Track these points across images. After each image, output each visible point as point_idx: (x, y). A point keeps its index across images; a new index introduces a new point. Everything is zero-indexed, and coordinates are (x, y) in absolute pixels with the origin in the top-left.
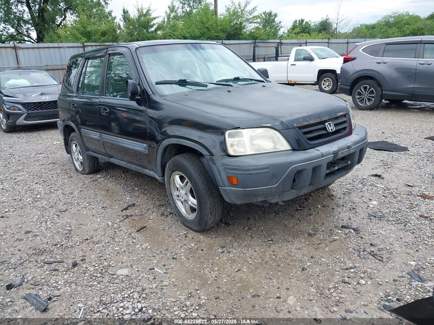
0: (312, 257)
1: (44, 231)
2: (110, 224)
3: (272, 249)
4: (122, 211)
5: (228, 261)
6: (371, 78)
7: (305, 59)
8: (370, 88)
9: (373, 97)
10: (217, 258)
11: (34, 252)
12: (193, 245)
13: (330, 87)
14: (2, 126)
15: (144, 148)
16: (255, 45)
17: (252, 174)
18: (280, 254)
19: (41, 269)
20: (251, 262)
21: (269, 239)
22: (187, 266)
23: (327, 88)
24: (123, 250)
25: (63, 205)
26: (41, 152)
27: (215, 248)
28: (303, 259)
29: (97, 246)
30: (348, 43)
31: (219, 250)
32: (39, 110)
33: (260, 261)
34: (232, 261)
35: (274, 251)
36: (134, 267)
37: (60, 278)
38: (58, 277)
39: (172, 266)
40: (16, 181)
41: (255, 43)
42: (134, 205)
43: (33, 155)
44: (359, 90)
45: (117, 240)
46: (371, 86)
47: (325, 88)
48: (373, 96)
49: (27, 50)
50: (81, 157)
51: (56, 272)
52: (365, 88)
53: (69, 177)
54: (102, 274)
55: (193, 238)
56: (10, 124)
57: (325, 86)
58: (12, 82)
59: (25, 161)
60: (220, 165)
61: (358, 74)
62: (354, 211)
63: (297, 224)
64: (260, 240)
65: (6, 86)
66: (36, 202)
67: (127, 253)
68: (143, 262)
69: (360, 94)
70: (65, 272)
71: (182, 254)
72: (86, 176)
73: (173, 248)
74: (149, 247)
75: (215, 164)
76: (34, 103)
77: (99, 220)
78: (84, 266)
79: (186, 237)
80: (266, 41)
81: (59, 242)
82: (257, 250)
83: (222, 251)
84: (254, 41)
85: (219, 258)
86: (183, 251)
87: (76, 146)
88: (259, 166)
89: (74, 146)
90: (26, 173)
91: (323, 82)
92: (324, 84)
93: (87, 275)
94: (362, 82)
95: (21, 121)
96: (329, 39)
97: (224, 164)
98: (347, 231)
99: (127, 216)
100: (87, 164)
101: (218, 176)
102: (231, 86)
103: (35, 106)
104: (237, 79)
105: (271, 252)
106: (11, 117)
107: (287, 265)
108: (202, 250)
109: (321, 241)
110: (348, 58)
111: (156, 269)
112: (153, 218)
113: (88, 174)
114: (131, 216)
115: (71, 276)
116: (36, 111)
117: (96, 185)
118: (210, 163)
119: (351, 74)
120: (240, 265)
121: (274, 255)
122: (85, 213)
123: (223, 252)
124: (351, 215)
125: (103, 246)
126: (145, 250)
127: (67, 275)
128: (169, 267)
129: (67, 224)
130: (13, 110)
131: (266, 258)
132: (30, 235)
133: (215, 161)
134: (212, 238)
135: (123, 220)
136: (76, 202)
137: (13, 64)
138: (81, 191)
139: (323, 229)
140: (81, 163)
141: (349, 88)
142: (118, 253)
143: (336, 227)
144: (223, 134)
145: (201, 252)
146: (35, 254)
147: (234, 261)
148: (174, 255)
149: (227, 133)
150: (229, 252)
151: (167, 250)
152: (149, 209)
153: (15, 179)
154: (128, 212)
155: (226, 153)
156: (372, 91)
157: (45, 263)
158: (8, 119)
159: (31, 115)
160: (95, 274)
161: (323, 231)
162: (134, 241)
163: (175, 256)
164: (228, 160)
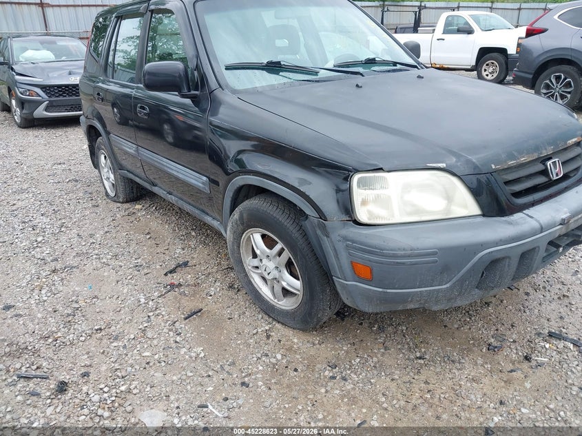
0: (501, 403)
1: (34, 306)
2: (143, 300)
3: (423, 377)
4: (166, 275)
5: (342, 397)
6: (569, 62)
7: (459, 31)
8: (565, 79)
9: (569, 93)
10: (323, 390)
11: (7, 350)
12: (279, 357)
13: (495, 75)
14: (16, 117)
15: (203, 183)
16: (384, 9)
17: (403, 264)
18: (439, 391)
19: (12, 388)
20: (385, 405)
21: (418, 355)
22: (267, 404)
23: (490, 76)
24: (156, 357)
25: (74, 257)
26: (62, 161)
27: (319, 366)
28: (486, 406)
29: (115, 344)
30: (520, 9)
31: (327, 373)
32: (65, 96)
33: (402, 403)
34: (349, 400)
35: (426, 383)
36: (172, 398)
37: (39, 414)
38: (36, 410)
39: (240, 402)
40: (14, 208)
41: (383, 6)
42: (186, 264)
43: (49, 166)
44: (548, 81)
45: (149, 334)
46: (567, 74)
47: (487, 75)
48: (569, 90)
49: (58, 8)
50: (112, 176)
51: (35, 398)
52: (558, 78)
53: (94, 206)
54: (112, 411)
55: (280, 341)
56: (25, 116)
57: (487, 73)
58: (30, 54)
59: (35, 175)
60: (339, 238)
61: (548, 55)
62: (566, 301)
63: (466, 323)
64: (401, 355)
65: (21, 59)
66: (34, 248)
67: (163, 364)
68: (189, 387)
69: (547, 87)
70: (49, 401)
71: (259, 376)
72: (119, 205)
73: (244, 360)
74: (202, 355)
75: (328, 237)
76: (59, 86)
77: (125, 291)
78: (85, 389)
79: (268, 337)
80: (399, 4)
81: (53, 332)
82: (396, 377)
83: (331, 374)
84: (381, 3)
85: (327, 392)
86: (261, 368)
87: (105, 157)
88: (418, 249)
89: (102, 157)
90: (31, 195)
91: (484, 67)
92: (485, 70)
93: (86, 411)
94: (554, 68)
95: (40, 112)
96: (492, 2)
97: (345, 239)
98: (561, 344)
99: (172, 285)
100: (121, 189)
101: (332, 260)
102: (361, 75)
103: (59, 91)
104: (371, 62)
105: (423, 385)
106: (26, 105)
107: (455, 418)
108: (296, 370)
109: (513, 363)
110: (534, 30)
111: (210, 407)
112: (215, 294)
113: (122, 203)
114: (180, 285)
115: (58, 410)
116: (61, 98)
117: (132, 222)
118: (319, 232)
119: (535, 55)
120: (364, 410)
121: (429, 391)
122: (106, 274)
123: (333, 378)
124: (561, 310)
125: (125, 347)
126: (194, 361)
127: (52, 408)
128: (235, 404)
129: (73, 295)
130: (29, 96)
131: (414, 397)
132: (10, 313)
133: (329, 230)
134: (314, 344)
135: (165, 293)
136: (96, 251)
137: (39, 28)
138: (106, 232)
139: (514, 336)
140: (113, 184)
141: (531, 76)
142: (148, 363)
143: (539, 334)
144: (347, 179)
145: (293, 374)
146: (9, 354)
147: (353, 400)
148: (245, 377)
149: (356, 178)
150: (344, 379)
151: (233, 364)
152: (209, 274)
153: (14, 204)
154: (176, 278)
155: (350, 216)
156: (569, 83)
157: (20, 377)
158: (23, 108)
159: (54, 104)
160: (100, 412)
161: (514, 341)
162: (178, 339)
163: (246, 379)
164: (354, 231)
